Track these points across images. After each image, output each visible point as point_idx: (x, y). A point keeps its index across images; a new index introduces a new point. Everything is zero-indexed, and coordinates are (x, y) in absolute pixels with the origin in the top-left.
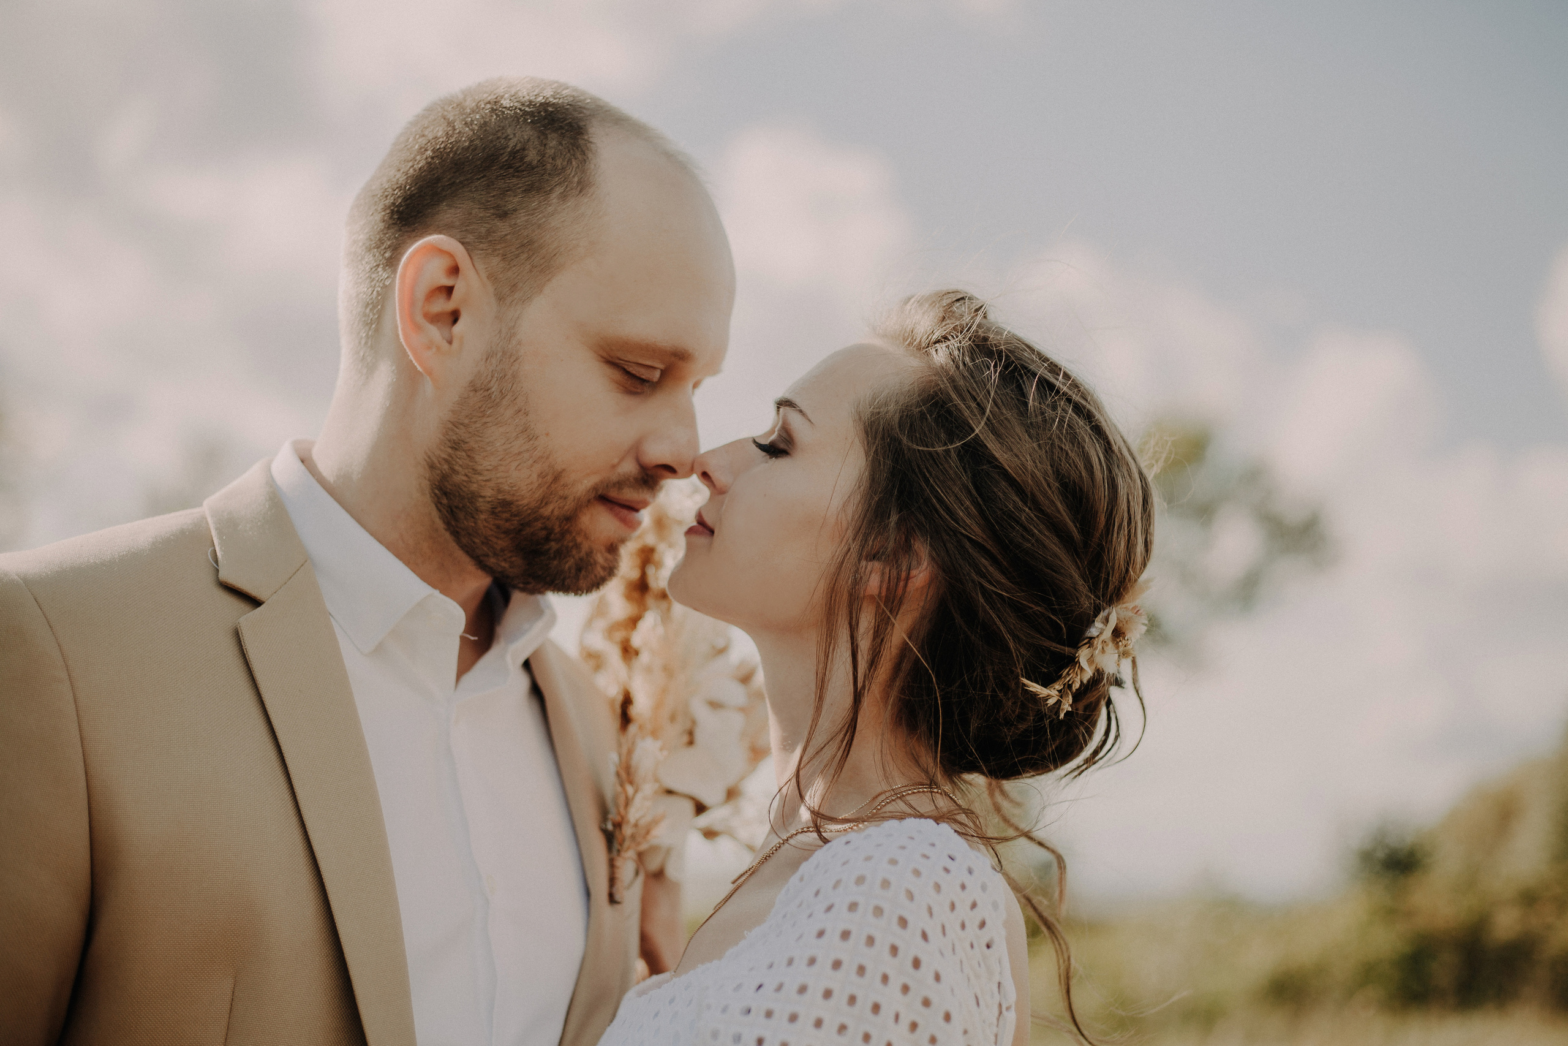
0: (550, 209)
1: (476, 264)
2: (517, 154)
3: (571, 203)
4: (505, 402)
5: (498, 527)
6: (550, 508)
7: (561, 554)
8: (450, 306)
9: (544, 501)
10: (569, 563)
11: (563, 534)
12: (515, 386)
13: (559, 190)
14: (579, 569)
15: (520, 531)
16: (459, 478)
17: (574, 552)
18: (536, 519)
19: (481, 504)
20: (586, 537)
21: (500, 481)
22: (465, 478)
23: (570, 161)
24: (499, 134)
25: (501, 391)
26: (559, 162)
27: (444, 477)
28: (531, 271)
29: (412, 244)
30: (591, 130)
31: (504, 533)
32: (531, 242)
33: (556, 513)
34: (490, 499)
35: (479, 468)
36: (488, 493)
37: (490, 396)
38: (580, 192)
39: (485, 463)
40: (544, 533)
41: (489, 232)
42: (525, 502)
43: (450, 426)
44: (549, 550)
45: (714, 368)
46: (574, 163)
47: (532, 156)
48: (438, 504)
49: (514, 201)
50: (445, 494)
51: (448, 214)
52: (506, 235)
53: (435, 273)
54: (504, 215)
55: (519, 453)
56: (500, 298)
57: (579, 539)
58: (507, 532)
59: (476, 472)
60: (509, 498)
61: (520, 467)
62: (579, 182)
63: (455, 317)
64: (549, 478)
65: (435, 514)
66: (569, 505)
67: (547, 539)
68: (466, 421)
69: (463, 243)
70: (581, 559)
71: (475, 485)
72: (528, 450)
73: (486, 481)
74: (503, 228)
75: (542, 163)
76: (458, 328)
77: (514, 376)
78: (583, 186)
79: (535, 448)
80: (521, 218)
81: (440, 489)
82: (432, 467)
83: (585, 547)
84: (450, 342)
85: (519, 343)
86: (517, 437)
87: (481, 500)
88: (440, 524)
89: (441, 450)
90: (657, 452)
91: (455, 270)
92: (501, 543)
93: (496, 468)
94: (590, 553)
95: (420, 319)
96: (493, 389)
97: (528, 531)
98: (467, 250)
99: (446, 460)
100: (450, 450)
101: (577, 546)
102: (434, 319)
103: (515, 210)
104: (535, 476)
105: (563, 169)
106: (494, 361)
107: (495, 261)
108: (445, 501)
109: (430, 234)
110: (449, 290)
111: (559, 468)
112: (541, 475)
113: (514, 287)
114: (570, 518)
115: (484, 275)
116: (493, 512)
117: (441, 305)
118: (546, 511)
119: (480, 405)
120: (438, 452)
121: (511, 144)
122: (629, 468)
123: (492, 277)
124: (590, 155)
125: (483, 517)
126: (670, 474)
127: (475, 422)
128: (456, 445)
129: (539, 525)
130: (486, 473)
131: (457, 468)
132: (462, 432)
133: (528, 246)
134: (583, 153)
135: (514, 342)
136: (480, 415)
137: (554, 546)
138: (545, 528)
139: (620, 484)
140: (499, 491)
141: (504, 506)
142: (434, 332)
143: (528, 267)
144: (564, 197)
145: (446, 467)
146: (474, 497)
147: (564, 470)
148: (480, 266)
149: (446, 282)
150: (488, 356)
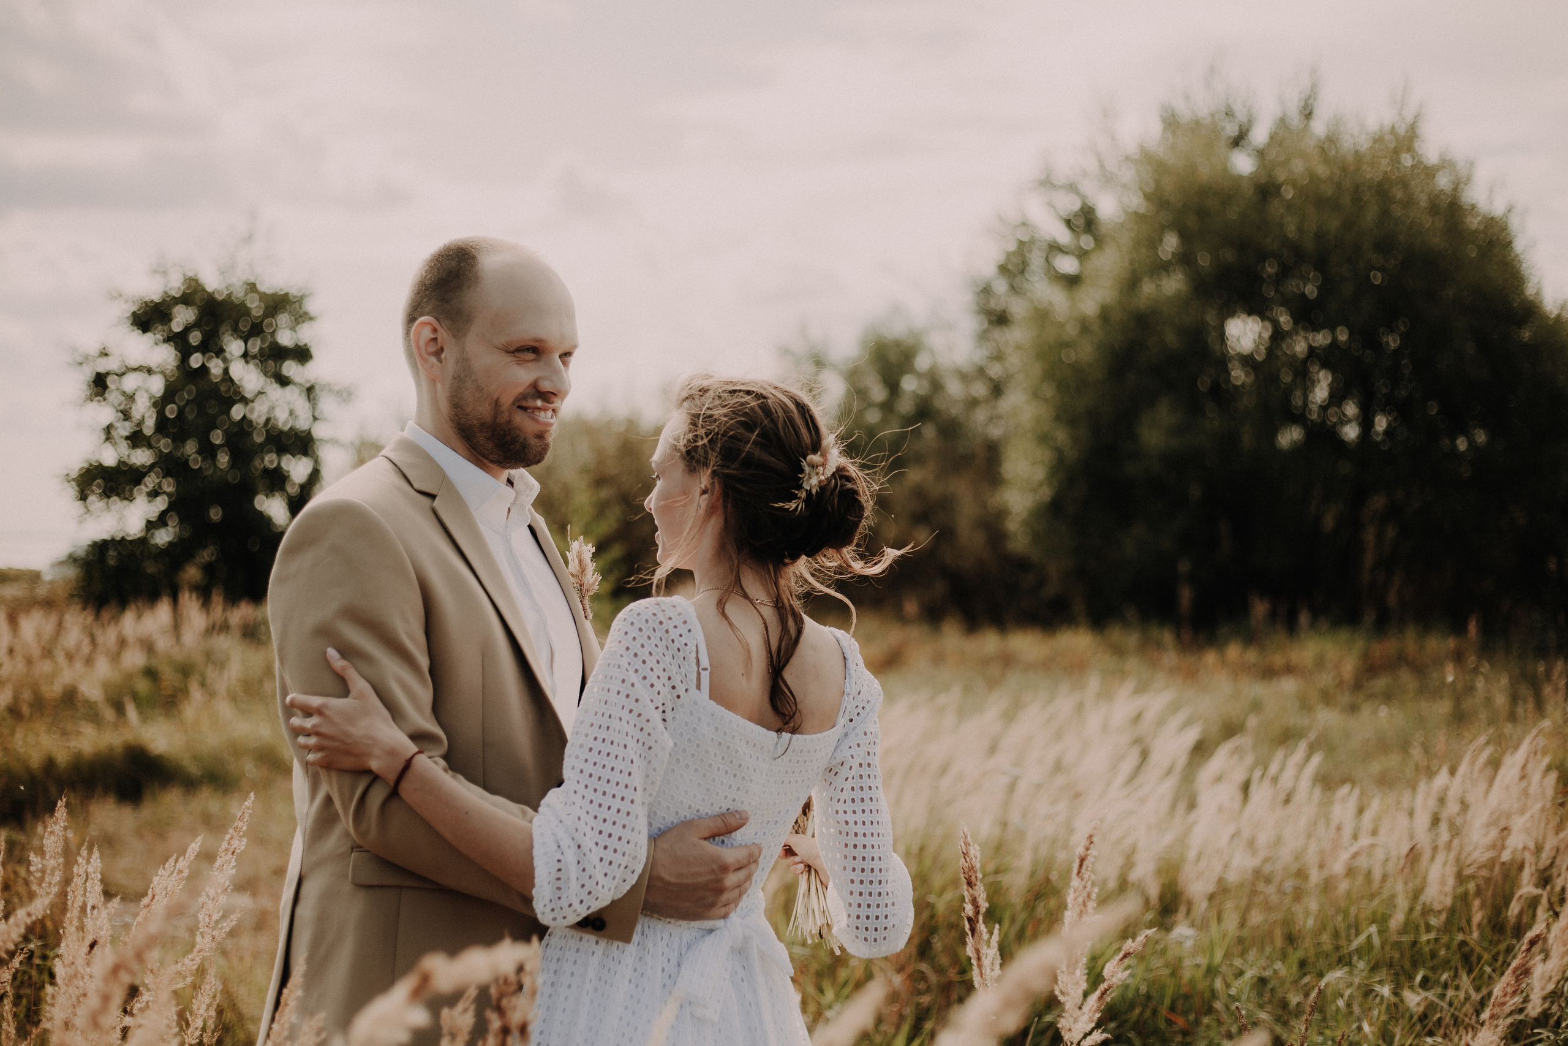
0: (464, 294)
4: (468, 380)
5: (485, 437)
6: (498, 418)
8: (437, 347)
9: (495, 417)
10: (518, 445)
11: (510, 430)
12: (470, 371)
13: (465, 286)
14: (524, 449)
15: (494, 435)
16: (462, 421)
18: (495, 425)
19: (475, 428)
20: (521, 430)
21: (477, 415)
22: (464, 419)
25: (466, 376)
27: (457, 422)
28: (464, 323)
29: (419, 321)
32: (460, 310)
33: (501, 420)
34: (476, 423)
35: (467, 412)
37: (462, 379)
38: (475, 282)
39: (469, 409)
40: (503, 433)
41: (445, 313)
42: (489, 420)
43: (451, 398)
48: (461, 436)
49: (452, 295)
51: (431, 307)
52: (451, 310)
53: (427, 333)
54: (449, 302)
55: (479, 399)
56: (455, 336)
57: (519, 433)
58: (489, 439)
59: (467, 415)
60: (482, 420)
61: (482, 405)
63: (441, 350)
64: (493, 405)
66: (506, 415)
68: (456, 394)
69: (437, 319)
70: (523, 443)
71: (469, 421)
72: (482, 397)
73: (473, 417)
74: (450, 307)
76: (443, 356)
77: (469, 368)
78: (477, 280)
79: (484, 394)
80: (454, 301)
81: (460, 430)
82: (451, 419)
84: (441, 362)
85: (467, 353)
86: (476, 392)
89: (452, 410)
90: (545, 386)
91: (435, 330)
92: (490, 445)
93: (473, 409)
94: (525, 439)
95: (425, 356)
96: (463, 375)
97: (496, 433)
98: (440, 323)
99: (455, 415)
101: (519, 437)
102: (431, 353)
103: (453, 298)
104: (487, 406)
106: (461, 364)
107: (450, 322)
108: (463, 434)
109: (424, 316)
110: (435, 339)
111: (495, 398)
112: (490, 405)
113: (460, 331)
114: (511, 422)
115: (447, 329)
116: (481, 431)
117: (432, 349)
118: (497, 420)
119: (459, 384)
122: (531, 392)
123: (450, 329)
125: (478, 435)
127: (459, 393)
128: (456, 406)
130: (471, 412)
131: (460, 416)
132: (456, 399)
133: (460, 312)
135: (465, 352)
136: (460, 389)
137: (508, 438)
139: (526, 399)
140: (479, 419)
141: (483, 425)
142: (433, 359)
143: (463, 321)
144: (469, 287)
145: (456, 418)
146: (471, 427)
147: (498, 399)
148: (444, 325)
149: (433, 336)
150: (457, 362)
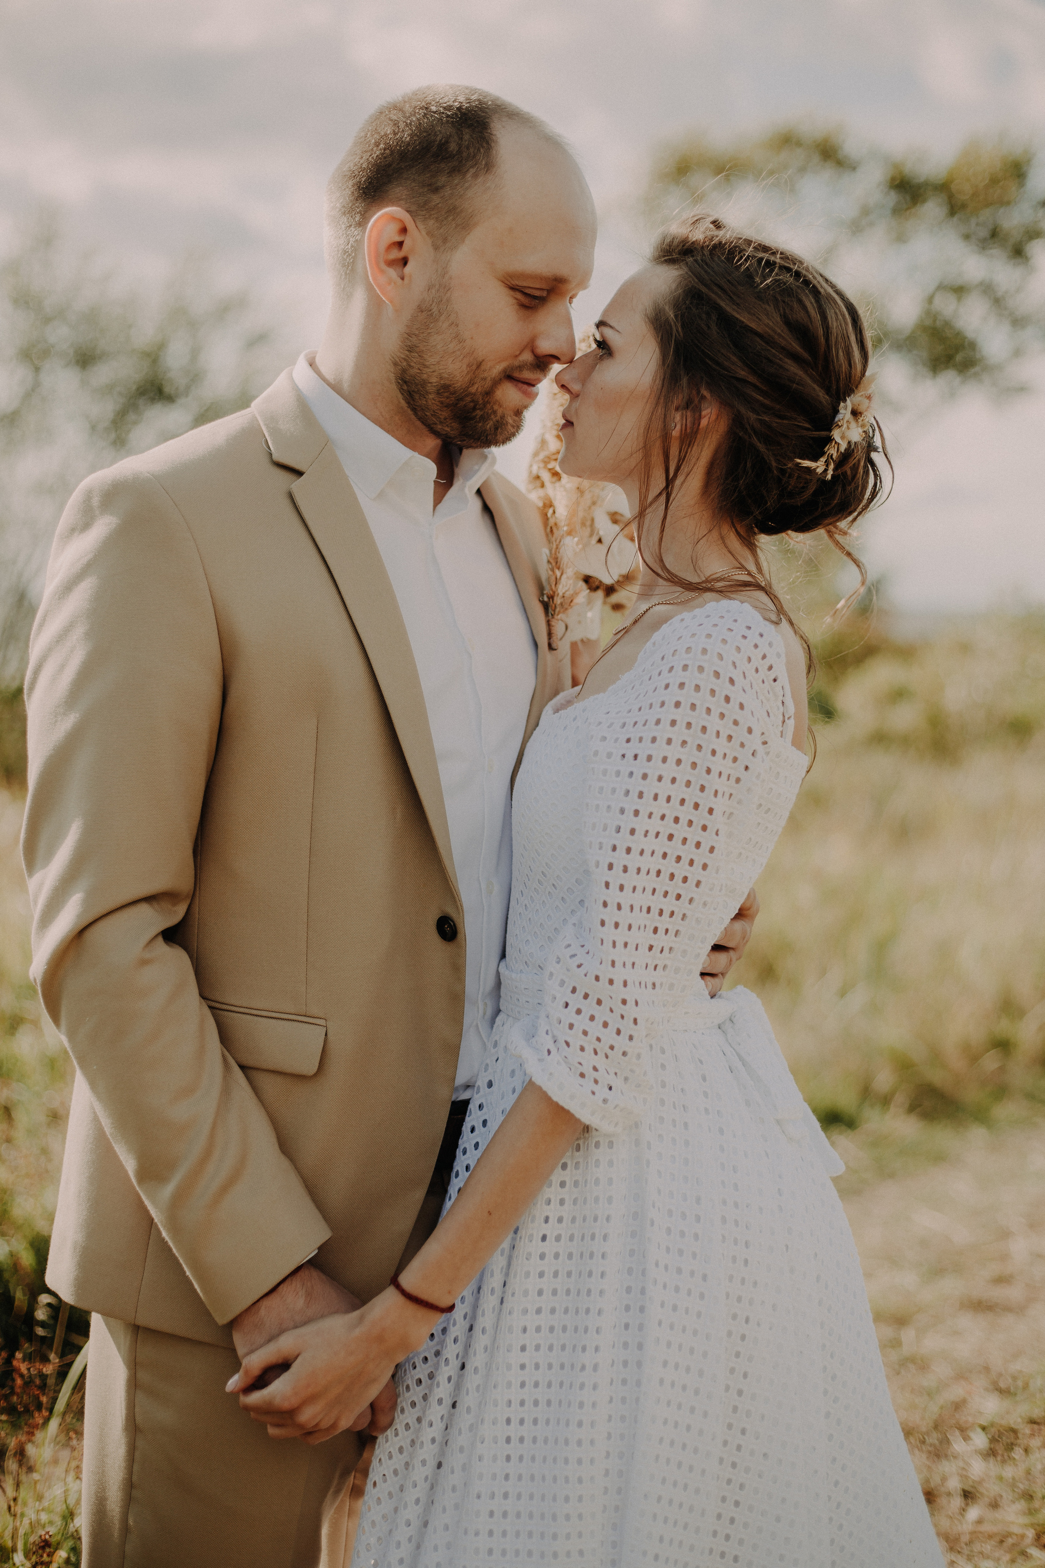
0: (467, 185)
1: (419, 224)
2: (443, 146)
3: (480, 180)
4: (442, 318)
5: (442, 403)
6: (476, 386)
7: (484, 418)
8: (401, 254)
9: (472, 383)
10: (490, 425)
11: (485, 404)
12: (448, 307)
13: (472, 171)
14: (496, 429)
15: (457, 404)
16: (413, 371)
17: (492, 417)
18: (467, 396)
19: (429, 388)
20: (501, 406)
21: (441, 371)
22: (419, 371)
23: (479, 150)
24: (430, 131)
25: (439, 311)
26: (471, 150)
27: (404, 371)
28: (456, 227)
29: (375, 214)
30: (492, 125)
31: (446, 407)
32: (455, 208)
33: (479, 390)
34: (435, 384)
35: (427, 363)
36: (434, 380)
37: (431, 315)
38: (487, 171)
39: (431, 360)
40: (472, 404)
41: (426, 203)
42: (459, 384)
43: (406, 336)
44: (477, 415)
45: (583, 284)
46: (482, 150)
47: (453, 147)
48: (401, 390)
49: (442, 179)
50: (405, 382)
51: (398, 190)
52: (438, 204)
53: (391, 234)
54: (436, 190)
55: (454, 352)
56: (436, 248)
57: (496, 407)
58: (447, 406)
59: (426, 366)
60: (448, 382)
61: (454, 362)
62: (486, 164)
63: (405, 261)
64: (474, 367)
65: (400, 396)
66: (488, 383)
67: (474, 409)
68: (417, 332)
69: (408, 211)
70: (498, 421)
71: (425, 375)
72: (459, 350)
73: (433, 372)
74: (436, 199)
75: (459, 152)
76: (408, 269)
77: (448, 301)
78: (489, 167)
79: (464, 348)
80: (447, 192)
81: (402, 379)
82: (395, 364)
83: (500, 412)
84: (403, 279)
85: (451, 278)
86: (451, 342)
87: (429, 385)
88: (403, 403)
89: (401, 353)
90: (545, 346)
91: (404, 230)
92: (444, 414)
93: (438, 363)
94: (503, 417)
95: (383, 266)
96: (434, 310)
97: (462, 404)
98: (412, 216)
99: (405, 360)
100: (407, 352)
101: (495, 412)
102: (391, 263)
103: (444, 186)
104: (465, 366)
105: (474, 156)
106: (433, 291)
107: (431, 222)
108: (405, 387)
109: (387, 206)
110: (400, 244)
111: (480, 359)
112: (469, 366)
113: (445, 240)
114: (489, 393)
115: (424, 233)
116: (438, 393)
117: (395, 254)
118: (473, 389)
119: (425, 320)
120: (399, 354)
121: (438, 138)
122: (527, 357)
123: (431, 235)
124: (493, 145)
125: (431, 396)
126: (555, 360)
127: (423, 333)
128: (411, 349)
129: (468, 399)
130: (432, 366)
131: (412, 364)
132: (414, 339)
133: (453, 211)
134: (488, 143)
135: (447, 277)
136: (426, 328)
137: (479, 413)
138: (473, 401)
139: (521, 368)
140: (441, 378)
141: (445, 388)
142: (392, 273)
143: (454, 225)
144: (476, 176)
145: (405, 364)
146: (424, 383)
147: (483, 360)
148: (421, 226)
149: (398, 239)
150: (430, 288)
